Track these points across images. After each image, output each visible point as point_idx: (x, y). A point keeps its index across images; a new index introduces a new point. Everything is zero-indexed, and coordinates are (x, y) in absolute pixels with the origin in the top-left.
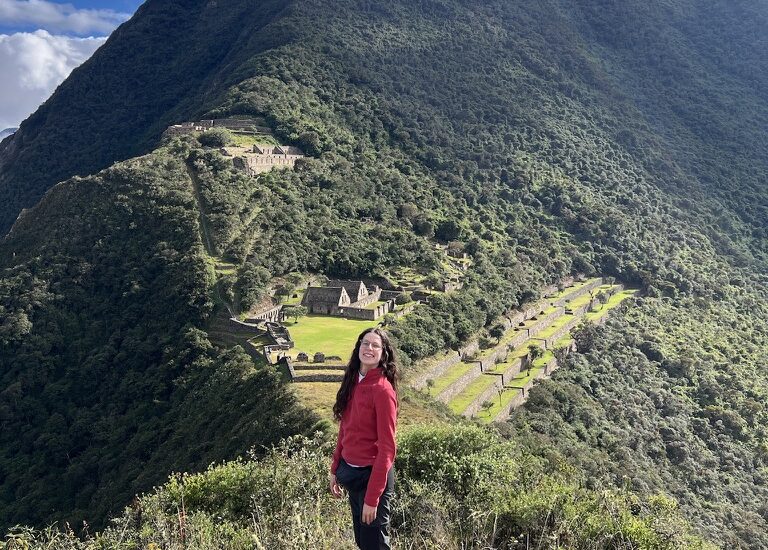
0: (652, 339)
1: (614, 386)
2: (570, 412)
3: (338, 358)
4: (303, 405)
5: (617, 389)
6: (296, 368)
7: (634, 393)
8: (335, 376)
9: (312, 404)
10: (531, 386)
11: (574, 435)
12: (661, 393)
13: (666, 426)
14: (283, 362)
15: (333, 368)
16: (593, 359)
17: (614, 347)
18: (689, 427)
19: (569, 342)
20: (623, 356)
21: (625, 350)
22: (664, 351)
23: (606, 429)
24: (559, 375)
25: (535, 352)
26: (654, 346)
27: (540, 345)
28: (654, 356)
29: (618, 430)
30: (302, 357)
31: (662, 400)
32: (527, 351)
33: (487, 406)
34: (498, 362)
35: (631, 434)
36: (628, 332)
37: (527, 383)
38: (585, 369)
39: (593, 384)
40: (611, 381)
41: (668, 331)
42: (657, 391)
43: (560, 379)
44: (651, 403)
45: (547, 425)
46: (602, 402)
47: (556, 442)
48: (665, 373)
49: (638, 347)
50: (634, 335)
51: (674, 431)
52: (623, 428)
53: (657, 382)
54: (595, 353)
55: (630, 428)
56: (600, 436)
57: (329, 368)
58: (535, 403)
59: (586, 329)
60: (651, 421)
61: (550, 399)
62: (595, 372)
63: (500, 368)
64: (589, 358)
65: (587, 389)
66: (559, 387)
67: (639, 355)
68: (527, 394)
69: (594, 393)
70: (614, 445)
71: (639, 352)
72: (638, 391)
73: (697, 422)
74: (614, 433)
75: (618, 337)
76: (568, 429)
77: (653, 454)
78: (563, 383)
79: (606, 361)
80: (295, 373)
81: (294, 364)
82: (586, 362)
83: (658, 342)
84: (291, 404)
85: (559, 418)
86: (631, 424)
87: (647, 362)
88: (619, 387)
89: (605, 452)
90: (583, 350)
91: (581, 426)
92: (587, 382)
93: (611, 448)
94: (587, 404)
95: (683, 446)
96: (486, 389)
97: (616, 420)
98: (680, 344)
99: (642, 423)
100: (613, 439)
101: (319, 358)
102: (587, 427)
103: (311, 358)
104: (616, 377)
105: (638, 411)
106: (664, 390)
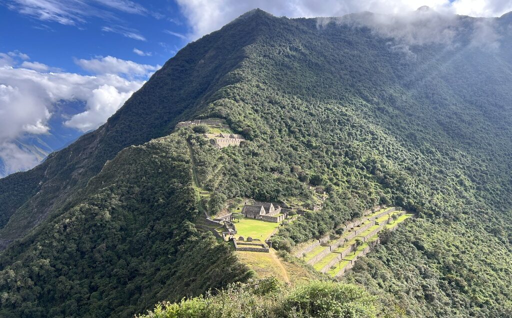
0: (420, 239)
1: (399, 262)
2: (375, 273)
3: (258, 240)
4: (241, 262)
5: (400, 264)
6: (238, 244)
7: (409, 266)
8: (257, 249)
9: (245, 262)
10: (356, 259)
11: (377, 285)
12: (423, 266)
13: (425, 283)
14: (231, 240)
15: (256, 245)
16: (388, 247)
17: (400, 242)
18: (437, 285)
19: (376, 239)
20: (404, 247)
21: (405, 244)
22: (426, 246)
23: (394, 283)
24: (370, 255)
25: (358, 243)
26: (421, 243)
27: (361, 240)
28: (420, 248)
29: (400, 284)
30: (241, 239)
31: (423, 270)
32: (355, 242)
33: (333, 268)
34: (339, 246)
35: (406, 286)
36: (407, 235)
37: (354, 258)
38: (384, 252)
39: (388, 260)
40: (397, 259)
41: (428, 236)
42: (421, 266)
43: (371, 257)
44: (418, 272)
45: (363, 279)
46: (392, 270)
47: (368, 288)
48: (426, 257)
49: (412, 243)
50: (410, 237)
51: (429, 286)
52: (403, 283)
53: (421, 262)
54: (390, 245)
55: (406, 283)
56: (391, 286)
57: (254, 245)
58: (357, 268)
59: (386, 232)
60: (417, 281)
61: (365, 267)
62: (389, 254)
63: (340, 250)
64: (387, 247)
65: (384, 262)
66: (371, 261)
67: (412, 247)
68: (353, 263)
69: (388, 265)
70: (397, 291)
71: (413, 245)
72: (411, 265)
73: (441, 283)
74: (398, 285)
75: (402, 238)
76: (374, 282)
77: (417, 297)
78: (372, 259)
79: (395, 249)
80: (237, 246)
81: (237, 242)
82: (385, 249)
83: (423, 241)
84: (235, 261)
85: (370, 276)
86: (407, 281)
87: (416, 251)
88: (401, 263)
89: (392, 295)
90: (384, 243)
91: (381, 281)
92: (385, 259)
93: (396, 293)
94: (384, 270)
95: (434, 294)
96: (333, 260)
97: (399, 279)
98: (434, 242)
99: (412, 281)
100: (397, 288)
101: (249, 239)
102: (384, 281)
103: (245, 239)
104: (400, 258)
105: (410, 275)
106: (424, 266)
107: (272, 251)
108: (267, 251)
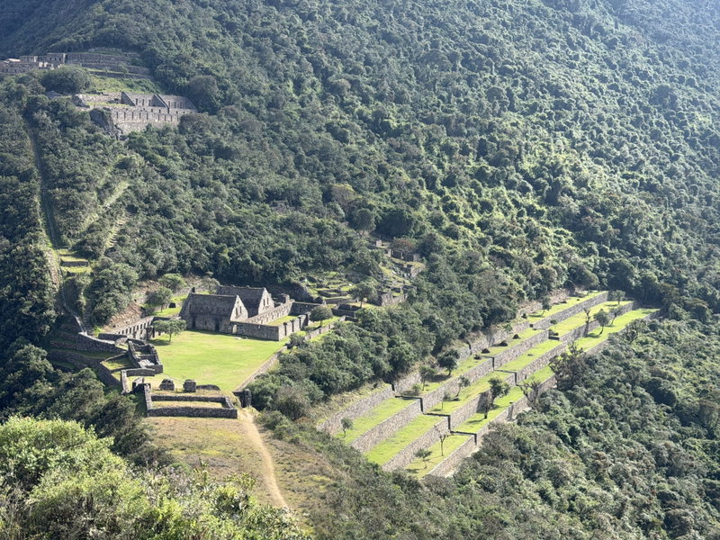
0: (663, 376)
1: (601, 435)
2: (535, 467)
3: (215, 388)
4: (154, 445)
5: (606, 439)
6: (154, 399)
7: (629, 444)
8: (205, 410)
9: (168, 443)
10: (487, 432)
11: (537, 496)
12: (666, 445)
13: (667, 488)
14: (139, 390)
15: (206, 400)
16: (577, 398)
17: (609, 384)
18: (700, 492)
19: (546, 377)
20: (620, 396)
21: (623, 388)
22: (680, 392)
23: (582, 490)
24: (529, 419)
25: (497, 389)
26: (665, 384)
27: (504, 378)
28: (663, 397)
29: (598, 490)
30: (167, 385)
31: (666, 455)
32: (487, 387)
33: (422, 454)
34: (446, 398)
35: (616, 498)
36: (631, 364)
37: (481, 429)
38: (565, 414)
39: (573, 431)
40: (598, 428)
41: (688, 365)
42: (661, 444)
43: (527, 424)
44: (650, 458)
45: (498, 482)
46: (582, 456)
47: (509, 502)
48: (676, 421)
49: (643, 385)
50: (638, 370)
51: (678, 496)
52: (608, 490)
53: (663, 434)
54: (581, 391)
55: (616, 489)
56: (573, 498)
57: (200, 399)
58: (490, 454)
59: (572, 359)
60: (650, 482)
61: (509, 449)
62: (577, 416)
63: (449, 408)
64: (573, 399)
65: (563, 438)
66: (525, 433)
67: (642, 396)
68: (480, 440)
69: (573, 444)
70: (589, 511)
71: (641, 391)
72: (634, 442)
73: (712, 486)
74: (593, 495)
75: (615, 372)
76: (529, 487)
77: (646, 526)
78: (530, 429)
79: (595, 402)
80: (151, 405)
81: (156, 393)
82: (567, 402)
83: (671, 379)
84: (139, 444)
85: (518, 473)
86: (620, 485)
87: (652, 405)
88: (609, 437)
89: (577, 518)
90: (565, 386)
91: (547, 485)
92: (565, 428)
93: (584, 514)
94: (565, 461)
95: (686, 514)
97: (599, 479)
98: (703, 382)
99: (634, 485)
100: (590, 503)
101: (189, 386)
102: (556, 486)
103: (179, 386)
104: (606, 424)
105: (630, 469)
106: (671, 443)
107: (247, 415)
108: (233, 415)
